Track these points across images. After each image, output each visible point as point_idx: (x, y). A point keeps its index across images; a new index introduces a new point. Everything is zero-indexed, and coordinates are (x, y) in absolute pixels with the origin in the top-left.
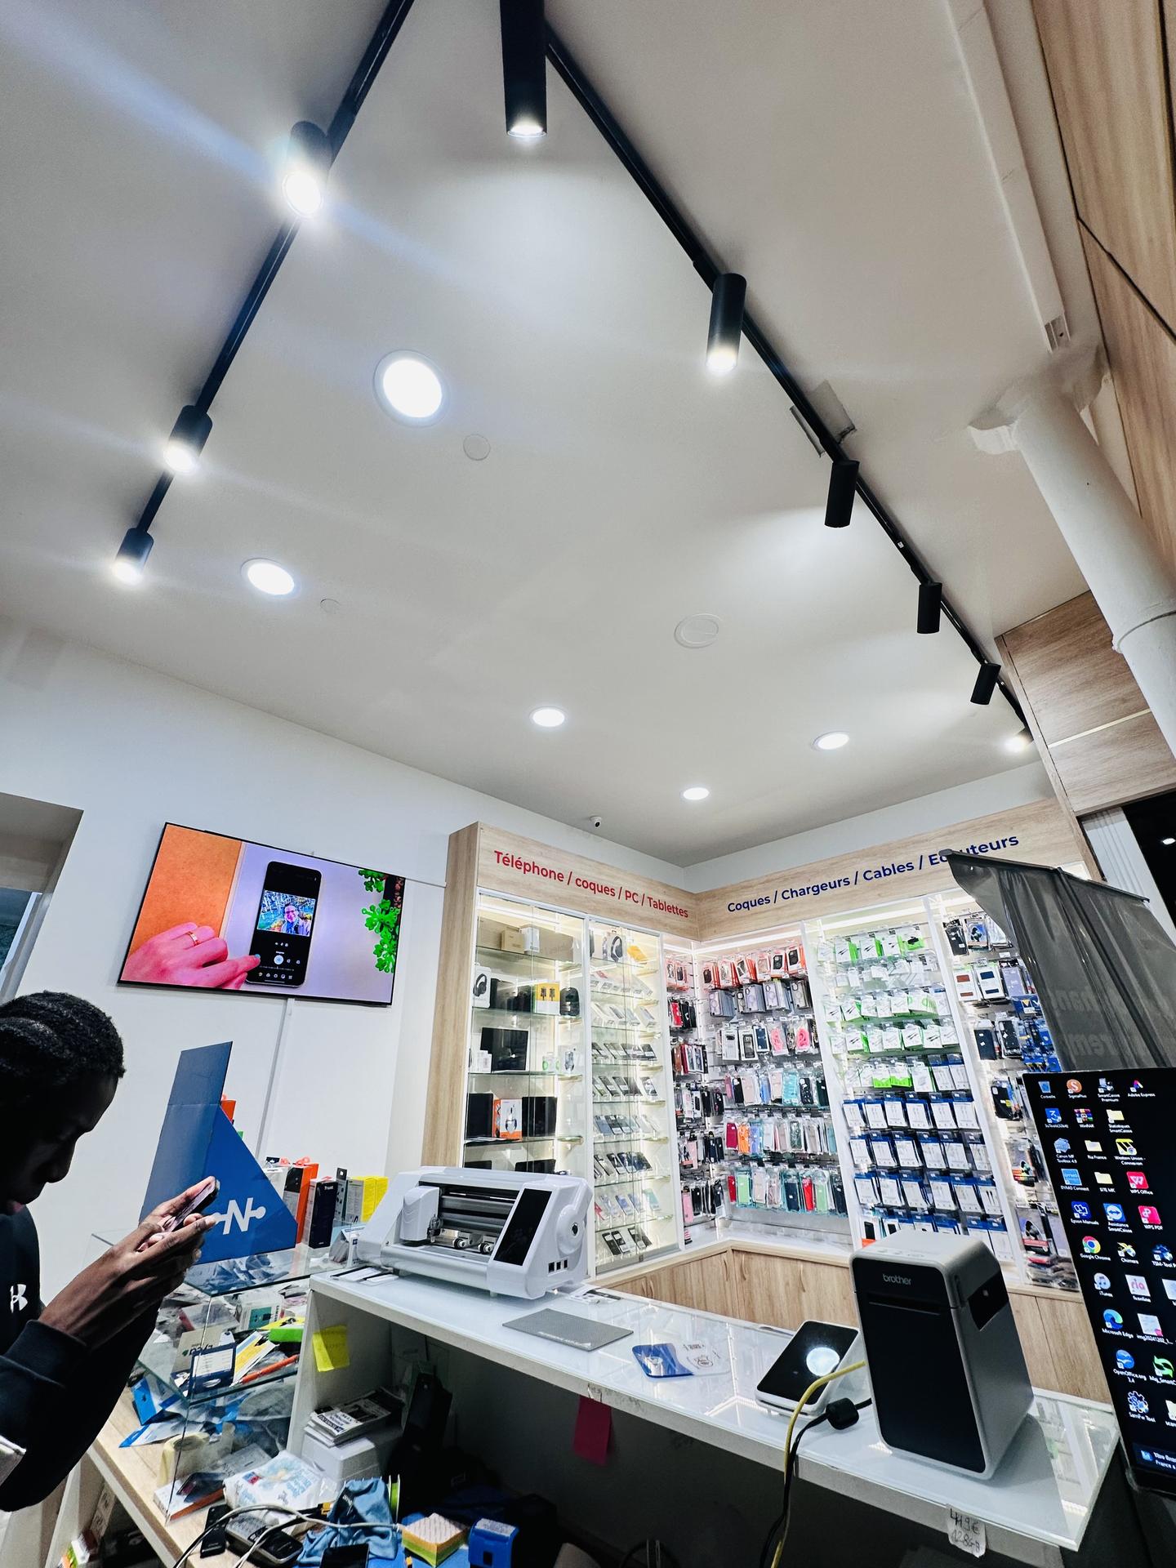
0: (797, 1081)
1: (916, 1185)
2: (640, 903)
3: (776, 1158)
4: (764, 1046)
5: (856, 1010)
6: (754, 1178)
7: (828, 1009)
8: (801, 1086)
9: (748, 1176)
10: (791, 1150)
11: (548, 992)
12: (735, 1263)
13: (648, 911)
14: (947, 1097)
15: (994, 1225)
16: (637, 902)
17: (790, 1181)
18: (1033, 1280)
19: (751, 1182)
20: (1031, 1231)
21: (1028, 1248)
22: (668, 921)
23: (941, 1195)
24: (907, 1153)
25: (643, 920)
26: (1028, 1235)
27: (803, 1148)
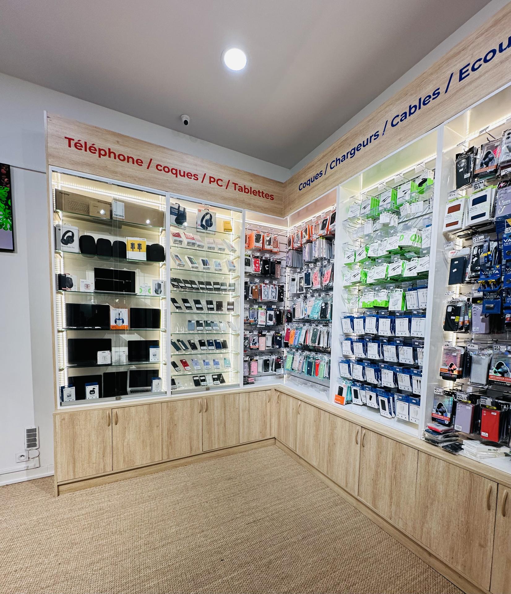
0: (320, 304)
1: (372, 370)
2: (224, 187)
3: (305, 348)
4: (309, 284)
5: (365, 253)
6: (295, 357)
7: (346, 254)
8: (322, 307)
9: (292, 356)
10: (311, 344)
11: (136, 246)
12: (275, 395)
13: (231, 192)
14: (408, 314)
15: (414, 401)
16: (222, 186)
17: (309, 360)
18: (426, 439)
19: (293, 358)
20: (440, 410)
21: (434, 419)
22: (252, 202)
23: (387, 379)
24: (373, 351)
25: (225, 199)
26: (437, 411)
27: (317, 344)
